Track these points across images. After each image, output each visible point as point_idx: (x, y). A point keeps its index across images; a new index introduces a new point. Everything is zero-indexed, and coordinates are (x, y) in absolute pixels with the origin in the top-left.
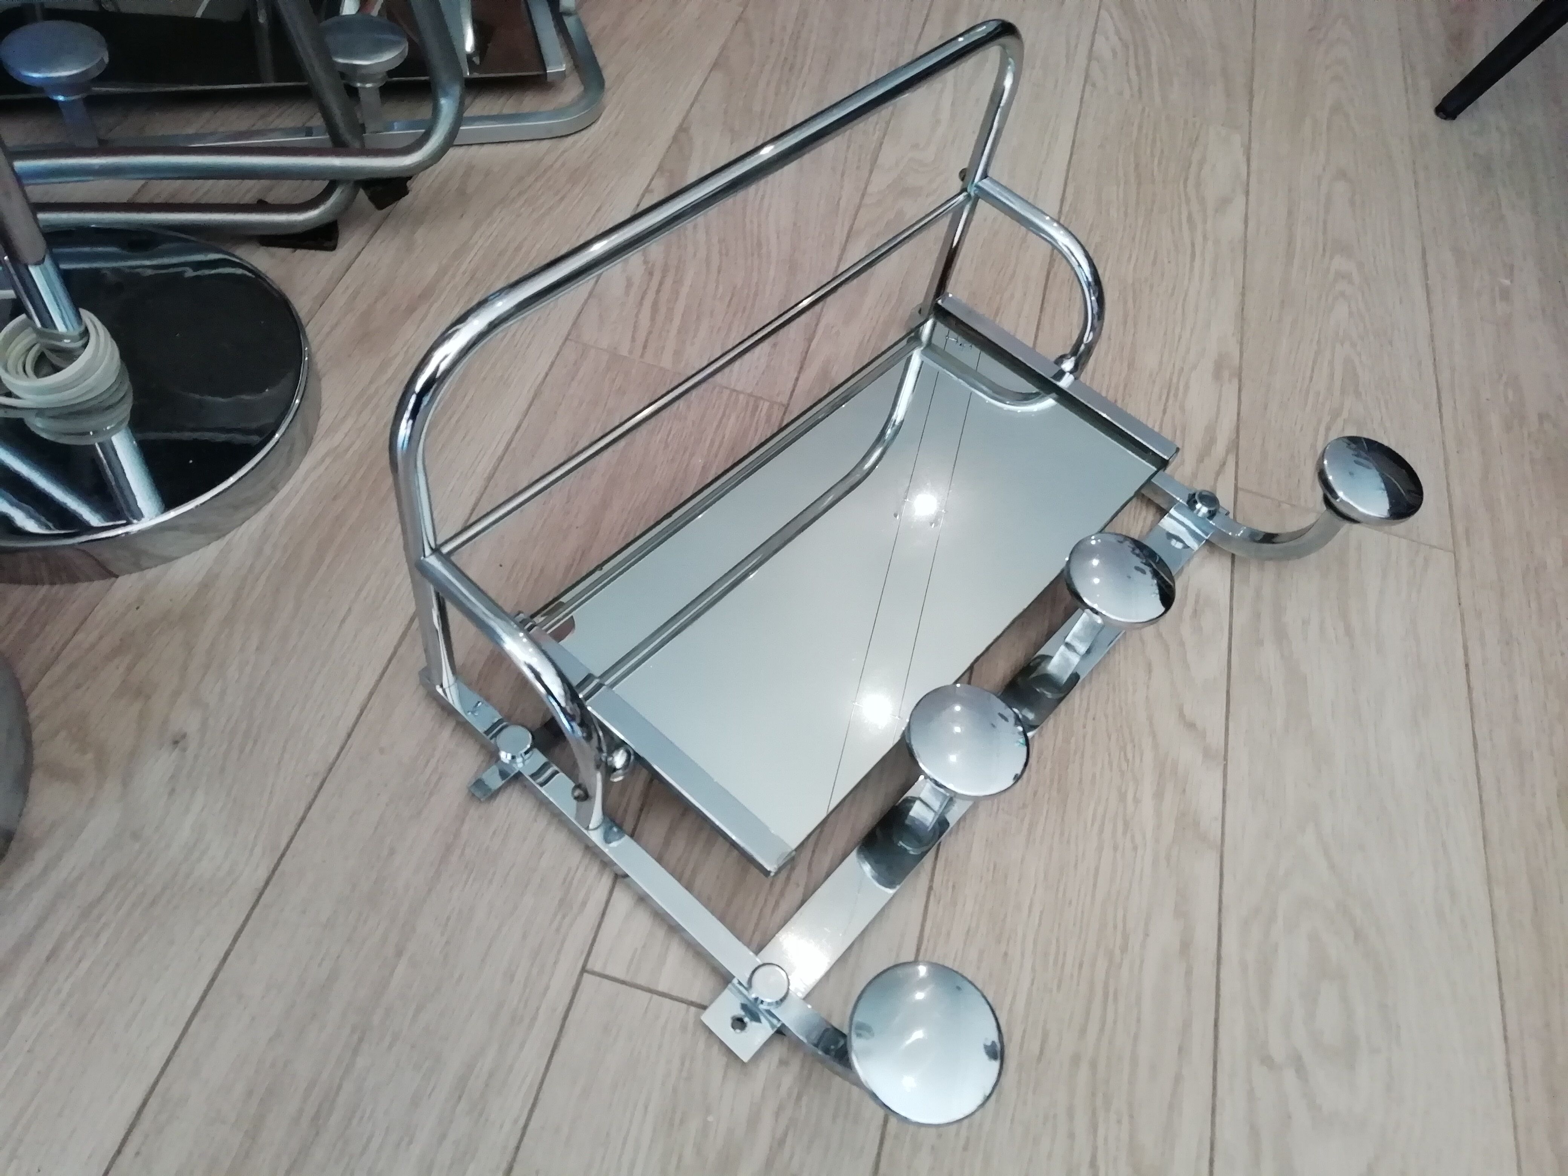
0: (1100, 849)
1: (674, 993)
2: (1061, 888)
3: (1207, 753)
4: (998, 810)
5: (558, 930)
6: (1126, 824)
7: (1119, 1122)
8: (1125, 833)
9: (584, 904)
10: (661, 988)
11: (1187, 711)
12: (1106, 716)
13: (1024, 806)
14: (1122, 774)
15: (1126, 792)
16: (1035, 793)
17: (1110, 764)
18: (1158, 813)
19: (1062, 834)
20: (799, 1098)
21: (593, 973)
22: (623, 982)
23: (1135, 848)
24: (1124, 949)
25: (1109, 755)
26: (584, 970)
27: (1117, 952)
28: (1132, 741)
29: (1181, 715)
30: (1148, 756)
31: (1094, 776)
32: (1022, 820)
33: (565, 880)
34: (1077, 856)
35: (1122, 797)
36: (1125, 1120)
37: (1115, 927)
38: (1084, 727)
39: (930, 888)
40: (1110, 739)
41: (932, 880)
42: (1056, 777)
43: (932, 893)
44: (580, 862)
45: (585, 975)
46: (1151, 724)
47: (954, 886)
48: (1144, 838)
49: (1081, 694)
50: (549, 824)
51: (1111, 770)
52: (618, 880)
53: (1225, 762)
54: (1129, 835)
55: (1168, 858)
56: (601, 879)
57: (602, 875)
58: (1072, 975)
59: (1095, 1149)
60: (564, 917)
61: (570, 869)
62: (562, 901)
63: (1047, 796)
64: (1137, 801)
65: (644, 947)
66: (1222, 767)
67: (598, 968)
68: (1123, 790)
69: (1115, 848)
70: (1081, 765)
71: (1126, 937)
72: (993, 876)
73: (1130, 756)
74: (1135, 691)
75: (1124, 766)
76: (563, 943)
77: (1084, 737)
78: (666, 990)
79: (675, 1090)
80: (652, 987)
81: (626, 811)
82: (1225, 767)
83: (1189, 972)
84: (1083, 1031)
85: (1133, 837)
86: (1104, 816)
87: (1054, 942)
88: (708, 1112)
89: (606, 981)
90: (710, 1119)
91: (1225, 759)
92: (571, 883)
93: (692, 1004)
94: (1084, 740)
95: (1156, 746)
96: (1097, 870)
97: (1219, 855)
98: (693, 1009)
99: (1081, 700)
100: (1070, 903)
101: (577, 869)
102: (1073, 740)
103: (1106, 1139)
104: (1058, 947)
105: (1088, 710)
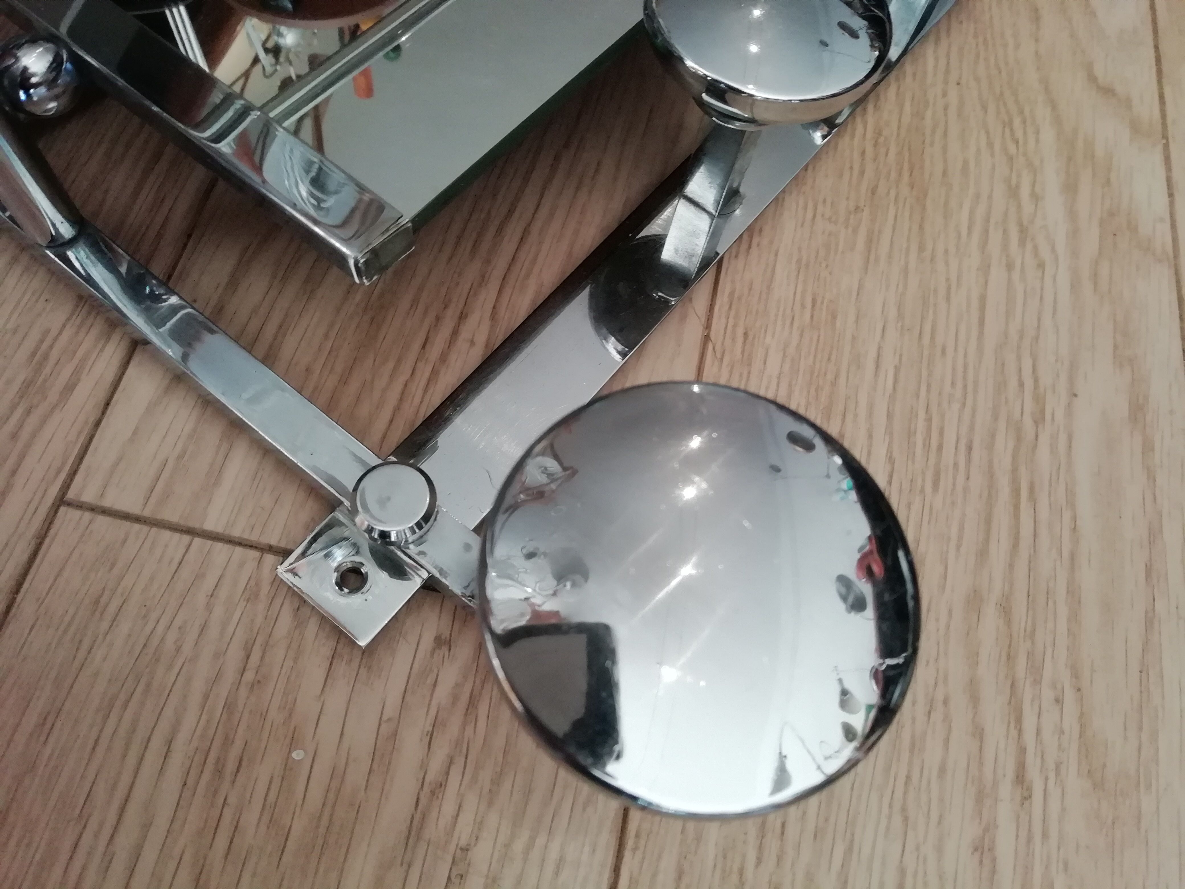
0: (985, 269)
1: (236, 533)
2: (928, 328)
3: (1135, 127)
4: (814, 216)
5: (14, 436)
6: (1023, 231)
7: (1059, 701)
8: (1022, 243)
9: (69, 388)
10: (209, 526)
11: (1099, 71)
12: (977, 79)
13: (857, 209)
14: (1011, 159)
15: (1018, 186)
16: (873, 191)
17: (990, 145)
18: (1072, 214)
19: (921, 248)
20: (472, 703)
21: (80, 506)
22: (137, 519)
23: (1041, 266)
24: (1039, 419)
25: (987, 133)
26: (61, 501)
27: (1028, 423)
28: (1021, 112)
29: (1092, 78)
30: (1048, 135)
31: (966, 163)
32: (855, 231)
33: (34, 354)
34: (948, 280)
35: (1013, 192)
36: (1069, 696)
37: (1021, 385)
38: (945, 95)
39: (707, 338)
40: (986, 112)
41: (708, 326)
42: (906, 166)
43: (710, 346)
44: (68, 319)
45: (63, 509)
46: (1047, 90)
47: (746, 334)
48: (1053, 250)
49: (935, 51)
50: (15, 260)
51: (992, 155)
52: (139, 347)
53: (1164, 141)
54: (1029, 246)
55: (1095, 277)
56: (104, 347)
57: (109, 338)
58: (956, 465)
59: (1022, 751)
60: (28, 412)
61: (46, 332)
62: (28, 384)
63: (893, 193)
64: (1036, 198)
65: (180, 457)
66: (1160, 148)
67: (88, 497)
68: (1014, 182)
69: (1010, 267)
70: (945, 149)
71: (1039, 400)
72: (812, 317)
73: (1019, 134)
74: (1017, 47)
75: (1012, 148)
76: (22, 457)
77: (946, 108)
78: (219, 529)
79: (229, 706)
80: (194, 524)
81: (159, 236)
82: (1166, 147)
83: (1148, 448)
84: (983, 554)
85: (1035, 248)
86: (987, 220)
87: (922, 415)
88: (293, 744)
89: (102, 520)
90: (297, 755)
91: (1165, 136)
92: (46, 357)
93: (270, 549)
94: (946, 115)
95: (1057, 121)
96: (983, 299)
97: (1173, 271)
98: (270, 559)
99: (937, 59)
100: (944, 352)
101: (60, 333)
102: (929, 114)
103: (1038, 733)
104: (929, 420)
105: (947, 72)
